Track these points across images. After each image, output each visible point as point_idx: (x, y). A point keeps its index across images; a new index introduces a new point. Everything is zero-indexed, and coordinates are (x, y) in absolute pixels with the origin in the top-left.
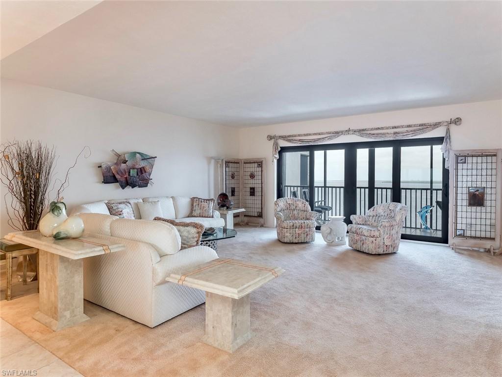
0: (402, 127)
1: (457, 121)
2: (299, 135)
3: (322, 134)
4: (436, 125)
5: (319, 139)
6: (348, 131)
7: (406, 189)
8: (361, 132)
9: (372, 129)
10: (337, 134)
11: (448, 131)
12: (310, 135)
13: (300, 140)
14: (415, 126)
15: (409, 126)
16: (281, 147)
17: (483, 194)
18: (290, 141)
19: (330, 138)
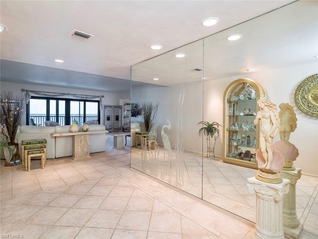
0: (88, 96)
1: (103, 97)
2: (44, 92)
3: (56, 93)
4: (98, 97)
5: (55, 95)
6: (68, 94)
7: (72, 117)
8: (74, 95)
9: (78, 95)
10: (64, 94)
11: (101, 99)
12: (50, 93)
13: (44, 94)
14: (92, 96)
15: (90, 96)
16: (31, 96)
17: (110, 117)
18: (37, 94)
19: (61, 96)
